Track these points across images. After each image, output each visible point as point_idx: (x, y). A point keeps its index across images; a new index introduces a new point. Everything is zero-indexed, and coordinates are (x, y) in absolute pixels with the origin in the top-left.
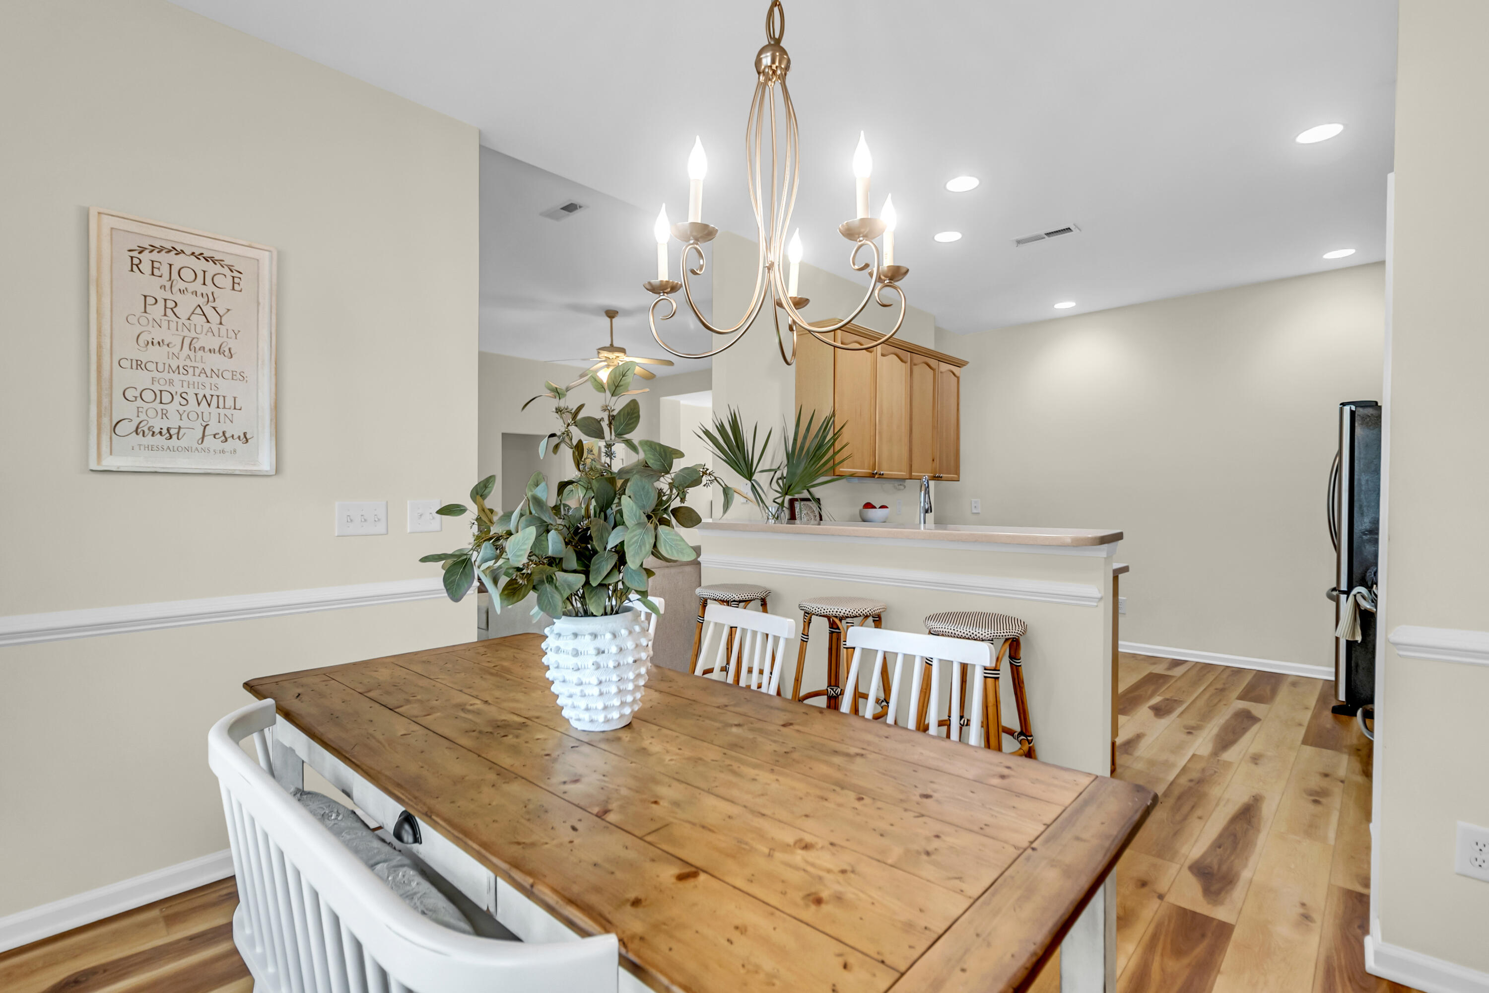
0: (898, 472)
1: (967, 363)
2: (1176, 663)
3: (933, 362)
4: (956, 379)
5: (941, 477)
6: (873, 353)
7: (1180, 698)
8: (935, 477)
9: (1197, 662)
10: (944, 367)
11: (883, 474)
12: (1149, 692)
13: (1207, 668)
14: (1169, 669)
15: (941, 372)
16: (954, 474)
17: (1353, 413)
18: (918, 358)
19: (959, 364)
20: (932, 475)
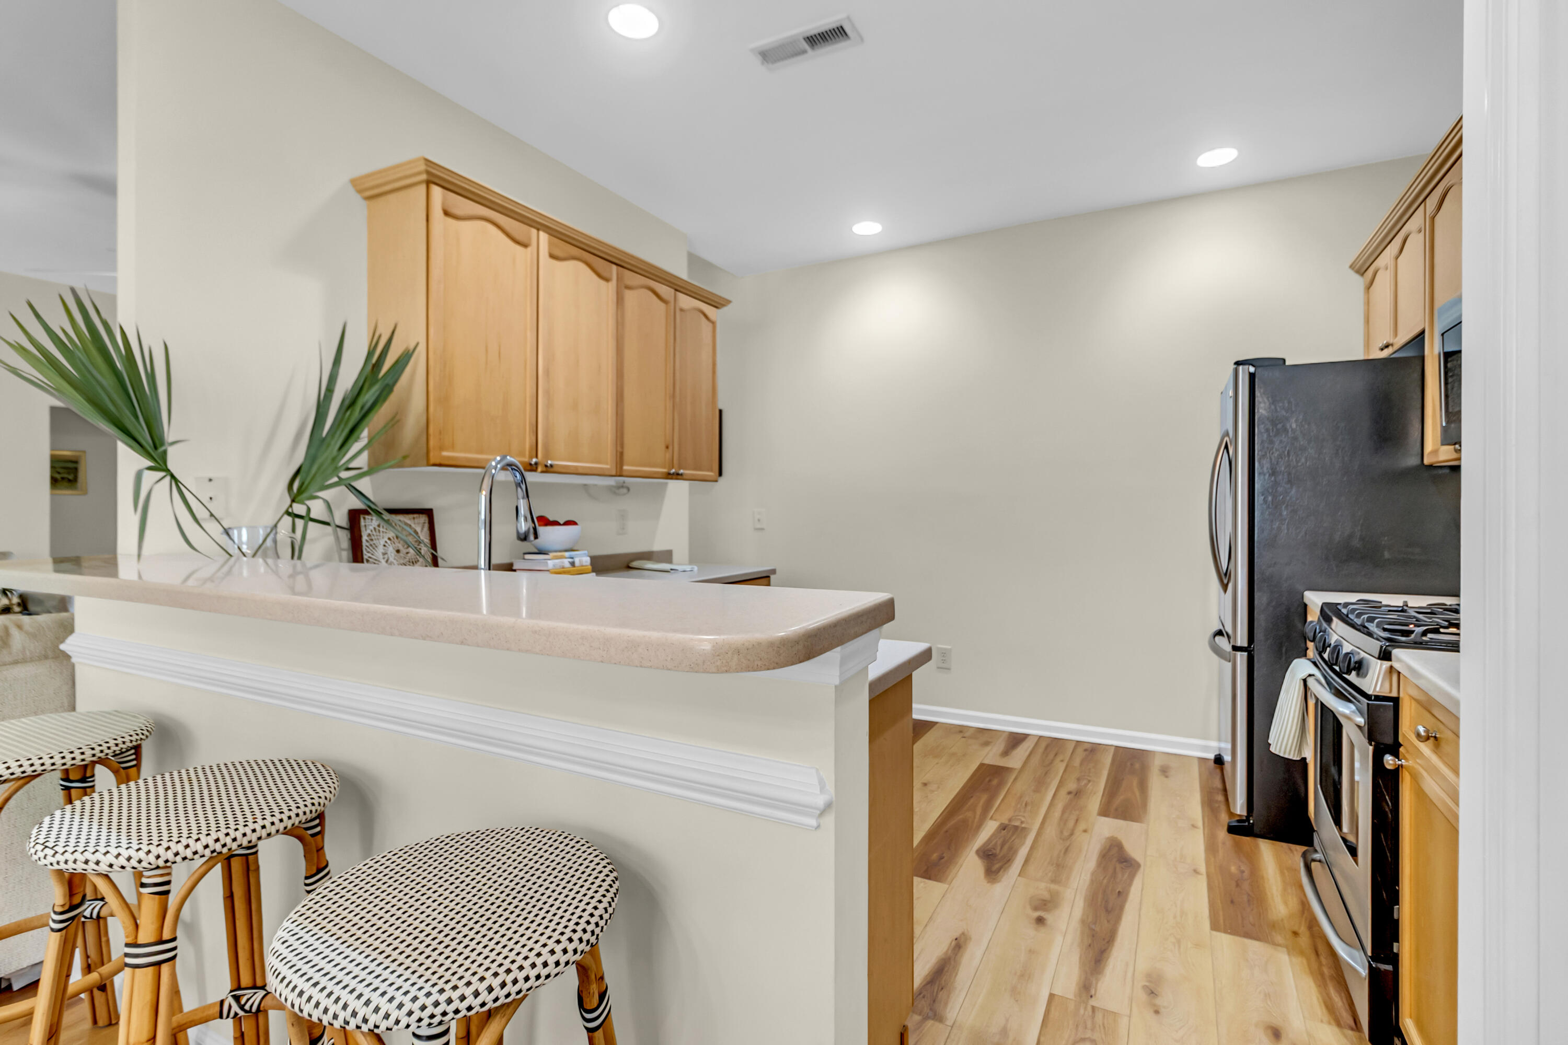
0: (592, 462)
1: (729, 302)
2: (1016, 740)
3: (664, 290)
4: (711, 324)
5: (682, 475)
6: (529, 249)
7: (1022, 822)
8: (669, 474)
9: (1041, 737)
10: (685, 301)
11: (551, 466)
12: (979, 811)
13: (1053, 745)
14: (1006, 753)
15: (682, 310)
16: (708, 470)
17: (1252, 377)
18: (632, 278)
19: (717, 303)
20: (665, 470)
